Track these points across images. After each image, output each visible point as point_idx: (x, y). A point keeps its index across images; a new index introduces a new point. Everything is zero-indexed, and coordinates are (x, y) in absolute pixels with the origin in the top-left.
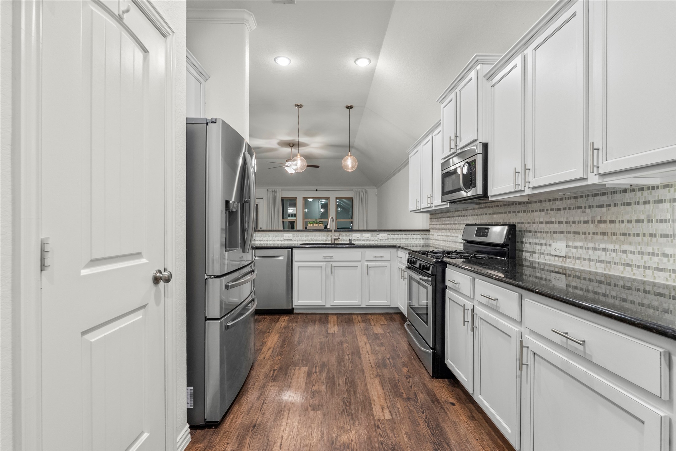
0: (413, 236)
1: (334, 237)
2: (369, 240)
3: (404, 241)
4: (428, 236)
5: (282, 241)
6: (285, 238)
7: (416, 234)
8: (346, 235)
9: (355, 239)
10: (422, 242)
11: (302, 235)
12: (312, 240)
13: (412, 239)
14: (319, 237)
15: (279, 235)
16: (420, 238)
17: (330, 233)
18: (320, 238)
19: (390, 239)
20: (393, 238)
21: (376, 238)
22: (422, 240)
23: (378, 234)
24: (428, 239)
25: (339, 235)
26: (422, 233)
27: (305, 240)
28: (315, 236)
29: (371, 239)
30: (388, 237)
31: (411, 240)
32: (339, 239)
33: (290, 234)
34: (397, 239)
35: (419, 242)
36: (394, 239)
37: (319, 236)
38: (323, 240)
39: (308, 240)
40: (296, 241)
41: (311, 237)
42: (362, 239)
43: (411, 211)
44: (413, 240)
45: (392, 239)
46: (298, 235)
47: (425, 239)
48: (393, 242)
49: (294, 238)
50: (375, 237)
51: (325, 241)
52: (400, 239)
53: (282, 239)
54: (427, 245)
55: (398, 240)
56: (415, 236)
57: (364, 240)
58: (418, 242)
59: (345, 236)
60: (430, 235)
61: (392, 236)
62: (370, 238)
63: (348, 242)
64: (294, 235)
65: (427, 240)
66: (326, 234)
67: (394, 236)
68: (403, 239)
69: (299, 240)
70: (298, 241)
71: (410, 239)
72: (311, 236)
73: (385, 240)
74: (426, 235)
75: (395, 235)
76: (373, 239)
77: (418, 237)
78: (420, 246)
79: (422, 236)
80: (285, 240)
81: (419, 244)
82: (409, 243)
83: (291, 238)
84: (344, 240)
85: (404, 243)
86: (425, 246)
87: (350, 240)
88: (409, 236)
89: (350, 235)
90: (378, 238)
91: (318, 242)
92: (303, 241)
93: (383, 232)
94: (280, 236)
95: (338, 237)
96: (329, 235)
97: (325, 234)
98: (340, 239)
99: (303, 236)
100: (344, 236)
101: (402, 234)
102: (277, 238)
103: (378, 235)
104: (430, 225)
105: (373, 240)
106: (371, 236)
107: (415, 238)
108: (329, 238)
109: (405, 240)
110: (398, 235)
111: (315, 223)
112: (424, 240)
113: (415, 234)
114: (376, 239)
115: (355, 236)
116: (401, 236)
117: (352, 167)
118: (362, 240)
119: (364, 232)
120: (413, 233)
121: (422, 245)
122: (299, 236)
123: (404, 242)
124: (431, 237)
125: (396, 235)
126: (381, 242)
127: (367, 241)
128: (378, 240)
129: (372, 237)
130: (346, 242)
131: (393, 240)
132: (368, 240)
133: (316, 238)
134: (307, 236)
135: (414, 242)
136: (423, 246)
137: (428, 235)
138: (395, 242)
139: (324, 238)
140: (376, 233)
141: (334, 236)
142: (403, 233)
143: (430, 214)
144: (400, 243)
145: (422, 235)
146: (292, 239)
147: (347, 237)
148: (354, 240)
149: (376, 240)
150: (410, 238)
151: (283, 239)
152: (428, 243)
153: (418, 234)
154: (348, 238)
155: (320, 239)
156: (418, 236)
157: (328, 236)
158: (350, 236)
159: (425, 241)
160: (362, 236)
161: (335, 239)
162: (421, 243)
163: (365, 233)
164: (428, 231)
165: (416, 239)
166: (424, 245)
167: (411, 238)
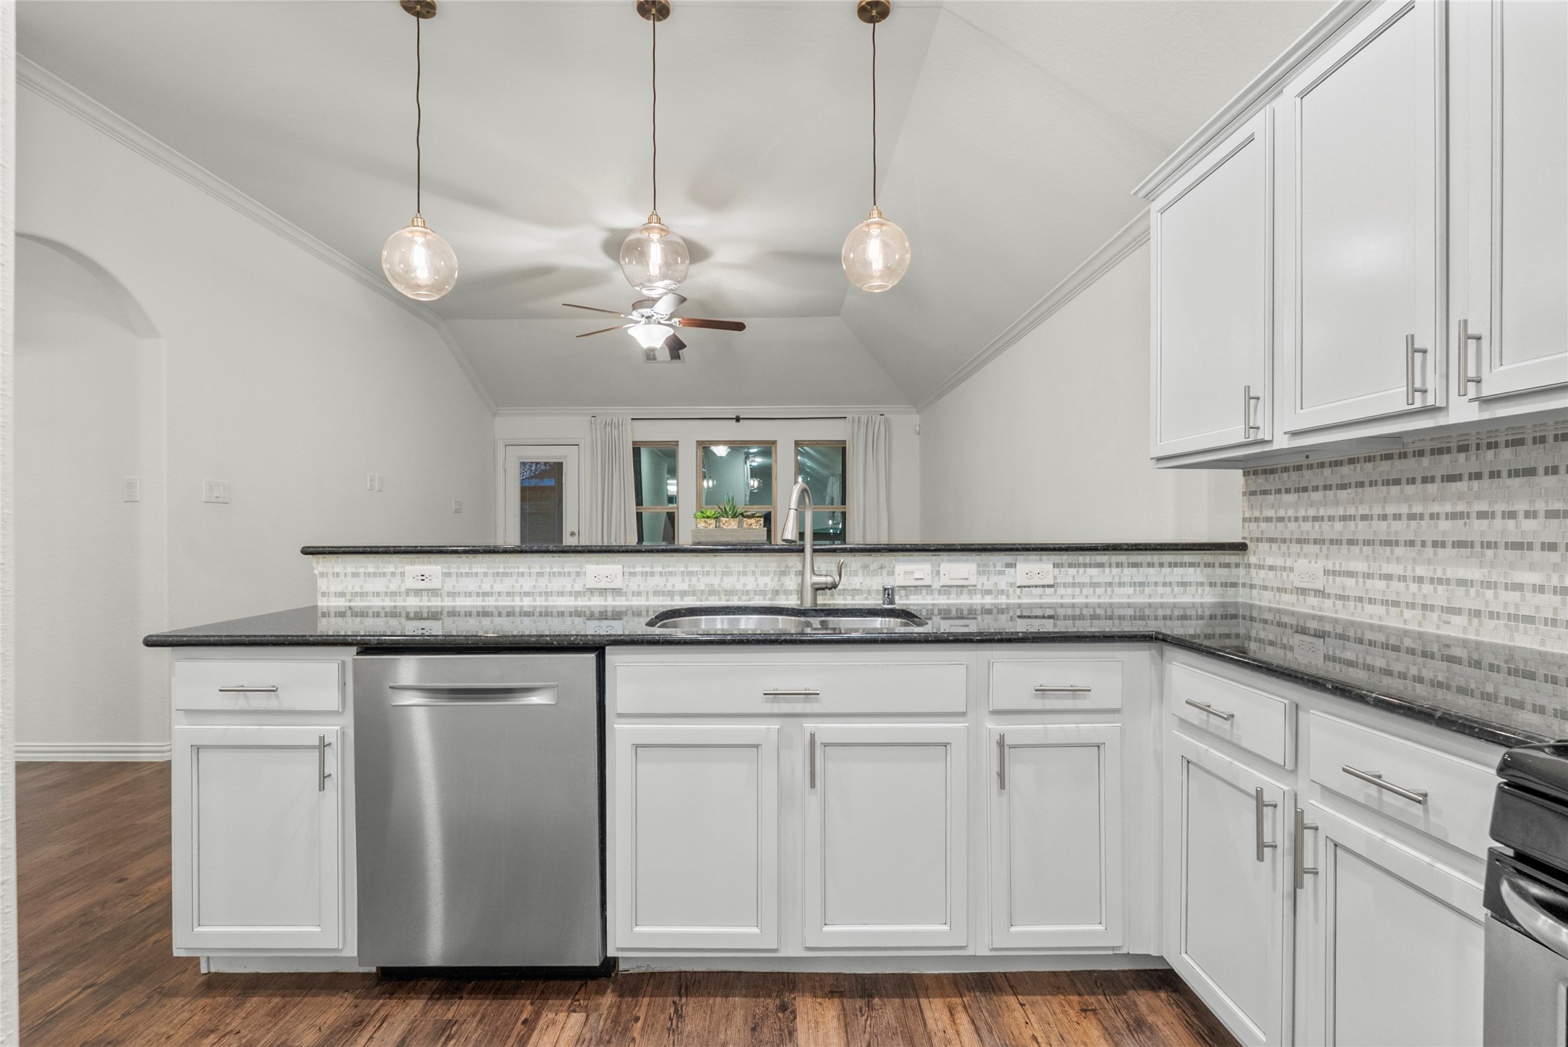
0: (1166, 570)
1: (810, 579)
2: (971, 589)
3: (1129, 596)
4: (1234, 571)
5: (577, 594)
6: (591, 584)
7: (1182, 565)
8: (865, 567)
9: (904, 587)
10: (1208, 597)
11: (667, 570)
12: (713, 592)
13: (1165, 584)
14: (743, 579)
15: (567, 570)
16: (1201, 579)
17: (793, 561)
18: (750, 583)
19: (1065, 585)
20: (1077, 580)
21: (1002, 582)
22: (1207, 589)
23: (1009, 565)
24: (1234, 585)
25: (834, 569)
26: (1208, 557)
27: (683, 594)
28: (725, 574)
29: (979, 586)
30: (1055, 577)
31: (1160, 589)
32: (834, 586)
33: (613, 563)
34: (1094, 585)
35: (1197, 600)
36: (1081, 585)
37: (745, 573)
38: (763, 593)
39: (694, 593)
40: (639, 594)
41: (708, 580)
42: (936, 585)
43: (1159, 459)
44: (1168, 589)
45: (1074, 585)
46: (648, 569)
47: (1225, 585)
48: (1080, 600)
49: (634, 584)
50: (994, 579)
51: (769, 596)
52: (1110, 584)
53: (578, 587)
54: (1231, 611)
55: (1099, 591)
56: (1179, 571)
57: (946, 589)
58: (1190, 600)
59: (860, 572)
60: (1248, 566)
61: (1073, 571)
62: (972, 581)
63: (876, 601)
64: (632, 570)
65: (1231, 591)
66: (774, 564)
67: (1081, 570)
68: (1121, 584)
69: (656, 593)
70: (651, 597)
71: (1156, 584)
72: (708, 573)
73: (1039, 591)
74: (1227, 565)
75: (1085, 565)
76: (988, 585)
77: (1192, 574)
78: (1202, 618)
79: (1209, 570)
80: (591, 591)
81: (1193, 605)
82: (1150, 605)
83: (617, 584)
84: (855, 592)
85: (1129, 605)
86: (1224, 617)
87: (889, 593)
88: (1151, 570)
89: (882, 568)
90: (1011, 580)
91: (740, 599)
92: (671, 594)
93: (1034, 556)
94: (569, 573)
95: (829, 579)
96: (787, 566)
97: (771, 562)
98: (840, 587)
99: (671, 574)
100: (855, 573)
101: (1119, 565)
102: (557, 584)
103: (1013, 570)
104: (1245, 520)
105: (989, 592)
106: (979, 573)
107: (1179, 580)
108: (791, 583)
109: (1130, 590)
110: (1101, 565)
111: (725, 514)
112: (1219, 590)
113: (1176, 565)
114: (1003, 586)
115: (906, 573)
116: (1115, 571)
117: (889, 271)
118: (940, 593)
119: (945, 556)
120: (1168, 557)
121: (1207, 613)
122: (652, 574)
123: (1125, 600)
124: (1259, 577)
125: (1091, 566)
126: (1024, 601)
127: (962, 594)
128: (1011, 590)
129: (983, 579)
130: (866, 599)
131: (1078, 590)
132: (965, 590)
133: (729, 582)
134: (691, 574)
135: (1171, 600)
136: (1211, 617)
137: (1237, 565)
138: (1087, 597)
139: (768, 582)
140: (1000, 559)
141: (813, 572)
142: (1122, 558)
143: (1246, 474)
144: (1111, 605)
145: (1208, 565)
146: (625, 590)
147: (868, 579)
148: (903, 592)
149: (1002, 592)
150: (1152, 579)
151: (581, 589)
152: (1236, 604)
153: (1192, 565)
154: (877, 583)
155: (749, 588)
156: (1191, 570)
157: (783, 573)
158: (885, 572)
159: (1223, 596)
160: (938, 572)
161: (818, 589)
162: (1202, 605)
163: (949, 561)
164: (1241, 547)
165: (1184, 584)
166: (1219, 612)
167: (1160, 579)
